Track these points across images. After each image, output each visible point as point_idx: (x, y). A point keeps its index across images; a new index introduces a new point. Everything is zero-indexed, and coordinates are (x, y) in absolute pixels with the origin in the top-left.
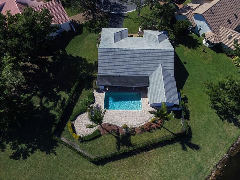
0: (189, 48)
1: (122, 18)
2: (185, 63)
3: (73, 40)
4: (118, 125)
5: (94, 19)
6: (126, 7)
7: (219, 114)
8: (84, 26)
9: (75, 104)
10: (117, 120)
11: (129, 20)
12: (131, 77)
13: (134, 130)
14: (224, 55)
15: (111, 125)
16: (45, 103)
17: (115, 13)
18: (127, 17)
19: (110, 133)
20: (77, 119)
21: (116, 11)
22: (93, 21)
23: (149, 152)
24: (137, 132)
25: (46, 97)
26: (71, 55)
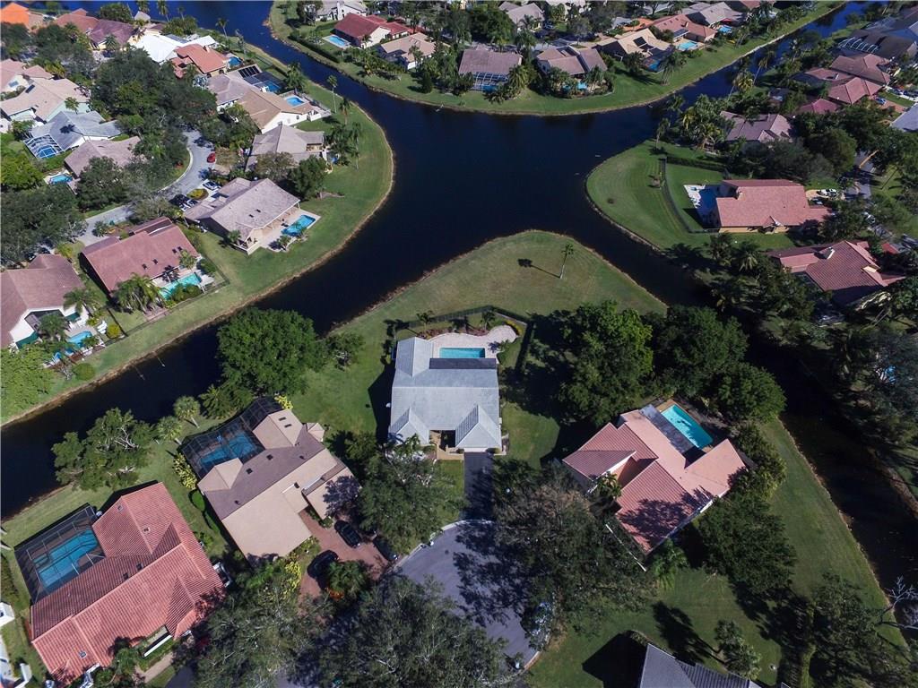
4: (467, 334)
6: (459, 539)
9: (520, 353)
10: (469, 338)
12: (453, 368)
15: (475, 335)
19: (476, 328)
20: (514, 338)
21: (481, 528)
24: (446, 330)
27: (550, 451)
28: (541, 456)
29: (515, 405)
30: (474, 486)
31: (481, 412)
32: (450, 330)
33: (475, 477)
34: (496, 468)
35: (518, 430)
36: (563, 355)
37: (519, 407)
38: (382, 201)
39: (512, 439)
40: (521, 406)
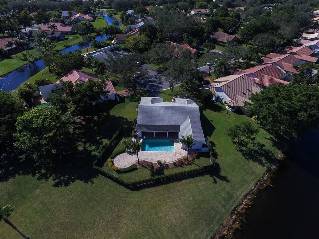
0: (215, 111)
1: (158, 93)
2: (212, 121)
3: (116, 106)
4: (153, 162)
5: (134, 94)
6: (162, 87)
7: (244, 155)
8: (126, 98)
9: (115, 147)
10: (152, 159)
11: (164, 94)
12: (164, 126)
13: (168, 166)
14: (245, 116)
15: (146, 162)
16: (88, 147)
17: (153, 90)
18: (162, 92)
19: (145, 167)
20: (117, 158)
21: (153, 89)
22: (134, 95)
23: (182, 181)
24: (170, 167)
25: (89, 143)
26: (114, 116)
27: (119, 104)
28: (123, 103)
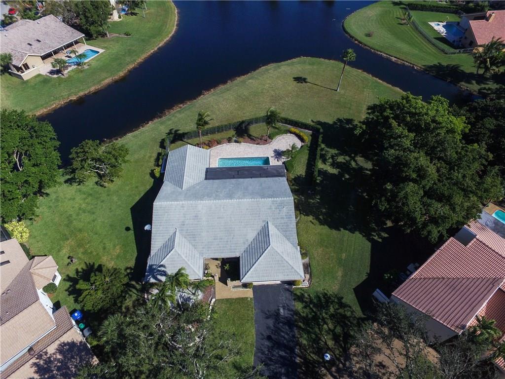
2: (128, 229)
12: (234, 177)
15: (257, 144)
16: (350, 161)
19: (257, 138)
24: (225, 140)
25: (353, 167)
29: (311, 218)
30: (269, 338)
31: (272, 230)
32: (229, 140)
33: (271, 322)
34: (299, 306)
35: (320, 250)
36: (355, 161)
37: (315, 221)
38: (165, 40)
39: (314, 264)
40: (317, 218)
